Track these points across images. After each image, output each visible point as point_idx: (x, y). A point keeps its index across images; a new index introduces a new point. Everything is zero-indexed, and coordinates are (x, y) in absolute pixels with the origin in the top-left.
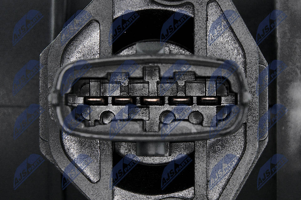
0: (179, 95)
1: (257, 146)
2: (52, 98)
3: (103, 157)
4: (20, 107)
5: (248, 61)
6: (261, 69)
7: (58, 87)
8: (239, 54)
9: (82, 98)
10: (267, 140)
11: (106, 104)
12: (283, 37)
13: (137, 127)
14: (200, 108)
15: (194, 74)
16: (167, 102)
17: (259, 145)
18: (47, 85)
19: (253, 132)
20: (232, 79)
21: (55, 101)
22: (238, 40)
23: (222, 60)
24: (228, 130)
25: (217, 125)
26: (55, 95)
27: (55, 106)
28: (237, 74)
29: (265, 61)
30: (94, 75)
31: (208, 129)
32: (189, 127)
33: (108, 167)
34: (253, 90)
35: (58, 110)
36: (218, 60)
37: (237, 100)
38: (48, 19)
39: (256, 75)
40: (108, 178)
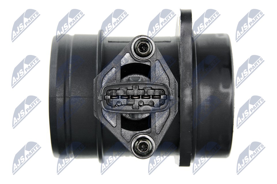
0: (145, 95)
1: (174, 114)
2: (100, 98)
3: (117, 118)
4: (85, 97)
5: (170, 82)
6: (175, 85)
7: (102, 94)
8: (167, 79)
9: (110, 96)
10: (177, 111)
11: (118, 98)
12: (182, 72)
13: (130, 108)
14: (153, 100)
15: (151, 88)
16: (141, 97)
17: (175, 113)
18: (96, 91)
19: (173, 109)
20: (165, 90)
21: (101, 99)
22: (167, 74)
23: (162, 84)
24: (165, 109)
25: (159, 107)
26: (101, 97)
27: (101, 101)
28: (168, 89)
29: (177, 82)
30: (115, 89)
31: (157, 108)
32: (150, 108)
33: (119, 122)
34: (173, 93)
35: (102, 102)
36: (161, 83)
37: (167, 97)
38: (95, 64)
39: (173, 87)
40: (119, 126)
